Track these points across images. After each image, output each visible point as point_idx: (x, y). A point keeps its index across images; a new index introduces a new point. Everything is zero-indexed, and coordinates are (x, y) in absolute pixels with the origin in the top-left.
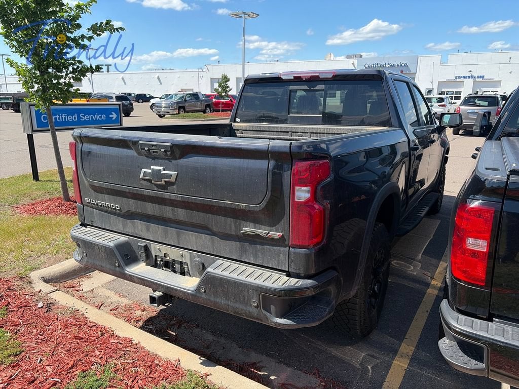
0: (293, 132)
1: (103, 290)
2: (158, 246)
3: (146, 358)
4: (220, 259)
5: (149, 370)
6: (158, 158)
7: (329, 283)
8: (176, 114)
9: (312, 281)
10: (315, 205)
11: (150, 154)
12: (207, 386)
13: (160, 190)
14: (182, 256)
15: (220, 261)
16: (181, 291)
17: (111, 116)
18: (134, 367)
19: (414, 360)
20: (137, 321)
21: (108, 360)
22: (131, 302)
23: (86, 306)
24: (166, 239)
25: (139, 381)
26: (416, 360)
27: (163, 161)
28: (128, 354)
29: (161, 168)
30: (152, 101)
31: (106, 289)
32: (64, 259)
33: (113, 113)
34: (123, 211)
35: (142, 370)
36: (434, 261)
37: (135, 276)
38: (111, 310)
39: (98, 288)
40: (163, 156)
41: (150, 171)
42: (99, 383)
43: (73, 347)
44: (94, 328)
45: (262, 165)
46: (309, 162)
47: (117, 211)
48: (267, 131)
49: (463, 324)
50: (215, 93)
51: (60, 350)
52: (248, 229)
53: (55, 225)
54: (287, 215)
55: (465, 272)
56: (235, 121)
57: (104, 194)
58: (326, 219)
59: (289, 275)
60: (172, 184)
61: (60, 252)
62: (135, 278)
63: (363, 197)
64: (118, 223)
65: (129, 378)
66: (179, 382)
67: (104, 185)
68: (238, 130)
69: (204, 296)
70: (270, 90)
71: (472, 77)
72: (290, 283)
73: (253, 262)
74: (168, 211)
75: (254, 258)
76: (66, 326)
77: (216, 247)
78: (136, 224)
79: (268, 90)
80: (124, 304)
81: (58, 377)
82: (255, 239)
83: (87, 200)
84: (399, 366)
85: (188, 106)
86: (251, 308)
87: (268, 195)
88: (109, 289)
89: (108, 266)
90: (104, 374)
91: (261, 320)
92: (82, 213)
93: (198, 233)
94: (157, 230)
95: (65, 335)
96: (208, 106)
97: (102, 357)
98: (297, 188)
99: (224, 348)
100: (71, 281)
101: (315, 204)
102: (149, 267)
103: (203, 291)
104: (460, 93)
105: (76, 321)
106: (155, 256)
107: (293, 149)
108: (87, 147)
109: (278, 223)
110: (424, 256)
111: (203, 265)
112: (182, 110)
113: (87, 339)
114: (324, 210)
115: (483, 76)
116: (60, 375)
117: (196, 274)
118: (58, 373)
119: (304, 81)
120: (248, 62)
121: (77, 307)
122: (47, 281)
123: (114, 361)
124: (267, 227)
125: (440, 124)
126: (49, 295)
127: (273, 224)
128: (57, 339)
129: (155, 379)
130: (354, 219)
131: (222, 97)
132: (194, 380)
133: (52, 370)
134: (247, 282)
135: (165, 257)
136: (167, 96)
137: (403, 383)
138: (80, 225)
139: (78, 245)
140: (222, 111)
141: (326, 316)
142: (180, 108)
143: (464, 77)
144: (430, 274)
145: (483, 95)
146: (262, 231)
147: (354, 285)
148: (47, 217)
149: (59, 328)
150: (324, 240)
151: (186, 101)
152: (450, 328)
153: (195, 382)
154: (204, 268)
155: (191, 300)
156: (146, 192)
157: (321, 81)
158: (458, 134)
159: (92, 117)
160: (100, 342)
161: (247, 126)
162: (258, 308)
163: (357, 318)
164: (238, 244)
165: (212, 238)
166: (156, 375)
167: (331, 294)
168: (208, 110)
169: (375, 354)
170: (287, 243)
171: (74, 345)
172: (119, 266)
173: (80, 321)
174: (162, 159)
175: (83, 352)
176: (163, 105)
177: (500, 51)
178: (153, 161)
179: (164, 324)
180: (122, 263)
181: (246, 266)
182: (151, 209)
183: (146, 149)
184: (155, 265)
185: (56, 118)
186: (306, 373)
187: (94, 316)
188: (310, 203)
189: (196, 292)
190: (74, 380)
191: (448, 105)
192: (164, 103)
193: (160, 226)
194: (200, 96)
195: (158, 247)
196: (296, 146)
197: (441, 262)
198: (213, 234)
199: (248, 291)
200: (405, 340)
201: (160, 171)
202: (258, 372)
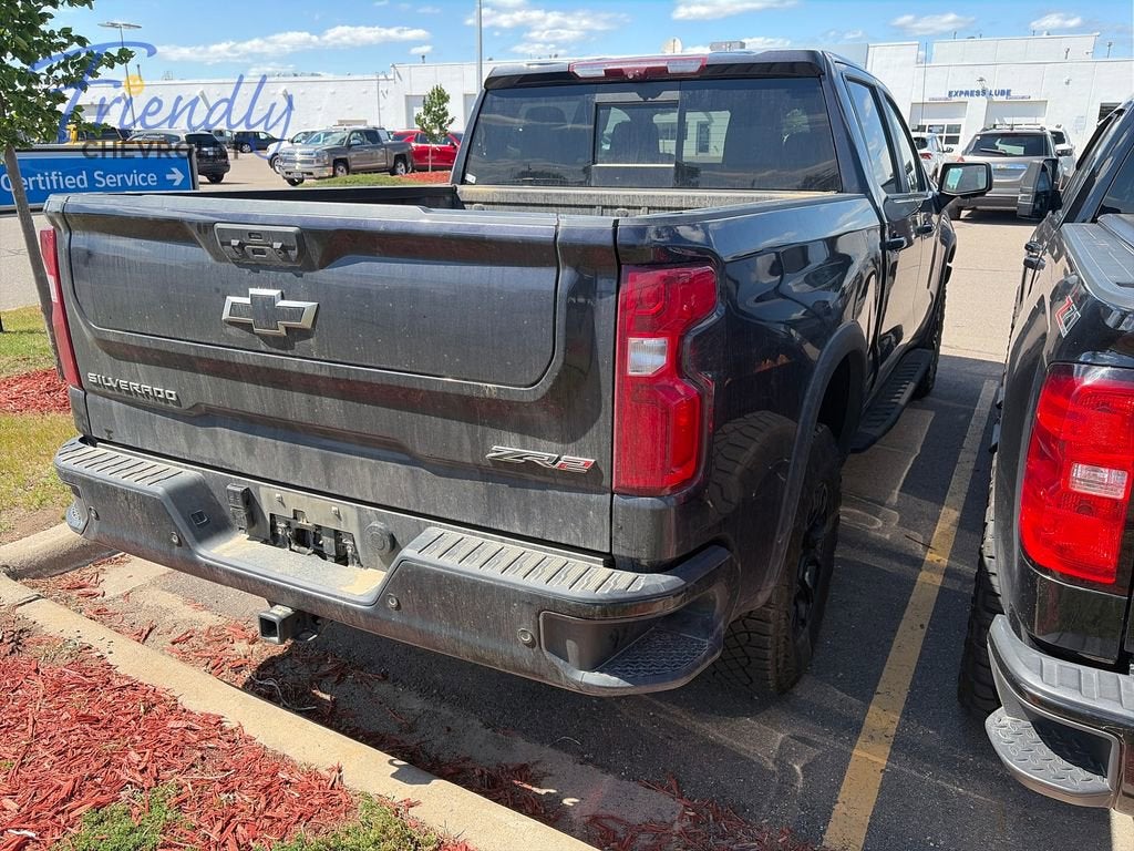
0: (605, 207)
1: (156, 592)
2: (278, 492)
3: (257, 767)
4: (436, 526)
5: (263, 798)
6: (267, 268)
7: (710, 579)
8: (329, 177)
9: (670, 578)
10: (677, 386)
11: (245, 255)
12: (409, 836)
13: (275, 350)
14: (339, 516)
15: (434, 530)
16: (336, 605)
17: (169, 177)
18: (226, 792)
19: (900, 745)
20: (238, 669)
21: (161, 776)
22: (222, 621)
23: (110, 634)
24: (295, 473)
25: (240, 828)
26: (906, 746)
27: (280, 274)
28: (213, 757)
29: (275, 293)
30: (272, 148)
31: (163, 589)
32: (59, 519)
33: (174, 170)
34: (186, 405)
35: (246, 798)
36: (927, 506)
37: (221, 569)
38: (174, 643)
39: (142, 588)
40: (279, 262)
41: (247, 301)
42: (136, 838)
43: (73, 744)
44: (128, 693)
45: (540, 279)
46: (664, 273)
47: (171, 405)
48: (542, 205)
49: (1056, 683)
50: (417, 128)
51: (42, 752)
52: (507, 448)
53: (36, 436)
54: (606, 413)
55: (1062, 550)
56: (463, 182)
57: (134, 361)
58: (706, 421)
59: (611, 562)
60: (304, 334)
61: (49, 501)
62: (222, 573)
63: (783, 359)
64: (176, 436)
65: (213, 821)
66: (339, 828)
67: (134, 339)
68: (472, 203)
69: (395, 618)
70: (547, 105)
71: (984, 92)
72: (615, 583)
73: (519, 532)
74: (297, 406)
75: (521, 521)
76: (59, 688)
77: (423, 495)
78: (220, 437)
79: (542, 104)
80: (205, 627)
81: (32, 825)
82: (521, 475)
83: (92, 377)
84: (869, 761)
85: (355, 159)
86: (517, 649)
87: (558, 362)
88: (170, 590)
89: (153, 543)
90: (148, 815)
91: (542, 677)
92: (83, 411)
93: (378, 458)
94: (270, 454)
95: (55, 712)
96: (401, 158)
97: (146, 768)
98: (633, 341)
99: (449, 730)
100: (75, 573)
101: (677, 383)
102: (258, 543)
103: (394, 604)
104: (957, 129)
105: (84, 675)
106: (272, 516)
107: (622, 239)
108: (81, 240)
109: (584, 433)
110: (905, 495)
111: (393, 539)
112: (341, 168)
113: (110, 721)
114: (700, 397)
115: (1009, 91)
116: (38, 819)
117: (376, 561)
118: (33, 814)
119: (630, 81)
120: (491, 59)
121: (86, 640)
122: (15, 575)
123: (177, 777)
124: (555, 444)
125: (940, 189)
126: (18, 610)
127: (571, 434)
128: (35, 722)
129: (280, 820)
130: (757, 414)
131: (433, 138)
132: (378, 820)
133: (17, 806)
134: (504, 582)
135: (295, 518)
136: (307, 135)
137: (879, 804)
138: (81, 440)
139: (76, 491)
140: (433, 170)
141: (705, 660)
142: (336, 163)
143: (967, 93)
144: (920, 538)
145: (1015, 131)
146: (543, 454)
147: (767, 577)
148: (18, 419)
149: (41, 693)
150: (701, 474)
151: (349, 146)
152: (1021, 691)
153: (380, 825)
154: (395, 545)
155: (363, 625)
156: (240, 356)
157: (671, 80)
158: (959, 219)
159: (123, 179)
160: (142, 729)
161: (493, 193)
162: (533, 646)
163: (770, 654)
164: (480, 485)
165: (412, 471)
166: (281, 812)
167: (715, 607)
168: (401, 168)
169: (810, 736)
170: (606, 482)
171: (76, 738)
172: (180, 544)
173: (92, 675)
174: (278, 269)
175: (98, 756)
176: (299, 157)
177: (1045, 35)
178: (254, 275)
179: (304, 672)
180: (189, 538)
181: (503, 541)
182: (254, 398)
183: (235, 242)
184: (273, 539)
185: (35, 183)
186: (648, 787)
187: (130, 660)
188: (665, 381)
189: (376, 609)
190: (74, 831)
191: (935, 153)
192: (299, 152)
193: (278, 443)
194: (383, 135)
195: (278, 495)
196: (629, 229)
197: (944, 508)
198: (413, 460)
199: (508, 605)
200: (876, 697)
201: (271, 300)
202: (534, 789)
